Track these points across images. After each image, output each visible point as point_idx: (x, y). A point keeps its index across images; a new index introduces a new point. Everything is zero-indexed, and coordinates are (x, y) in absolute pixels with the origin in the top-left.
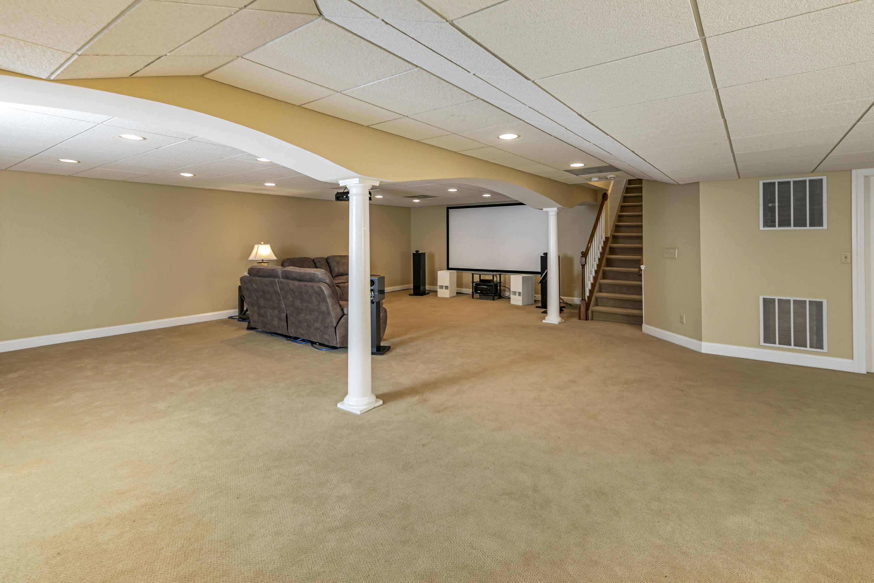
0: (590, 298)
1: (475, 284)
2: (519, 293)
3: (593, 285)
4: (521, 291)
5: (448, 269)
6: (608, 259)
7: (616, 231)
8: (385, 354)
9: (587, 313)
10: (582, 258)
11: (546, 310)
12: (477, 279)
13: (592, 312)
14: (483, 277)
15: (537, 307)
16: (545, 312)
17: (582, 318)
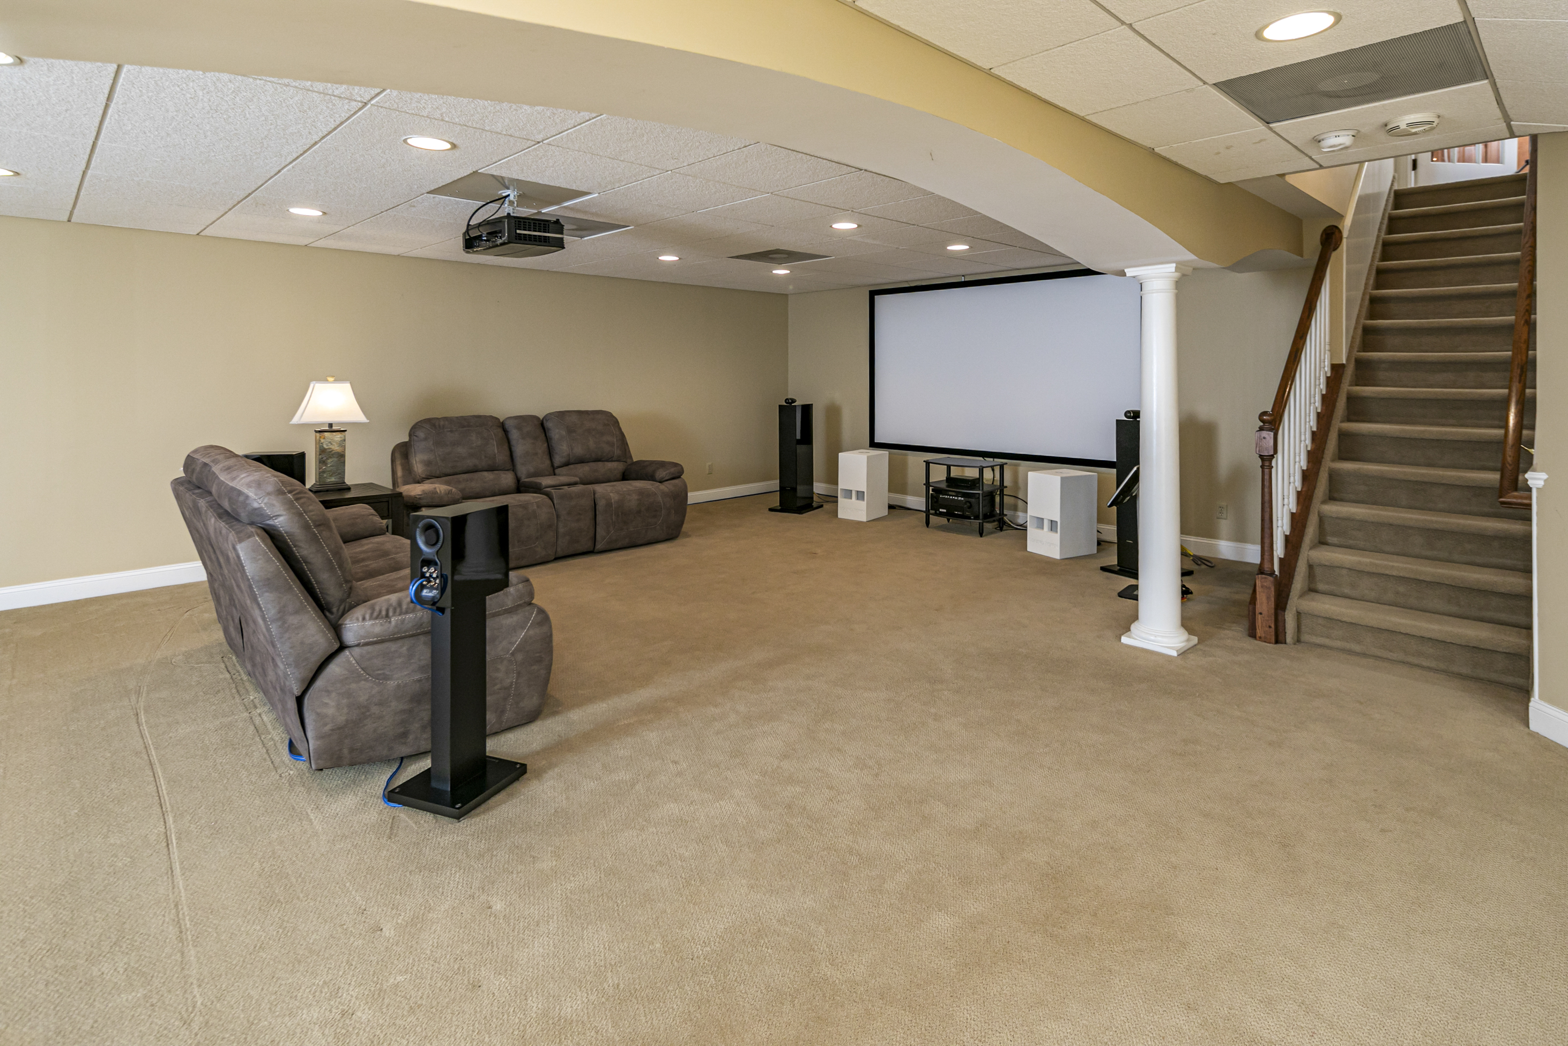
0: (1288, 564)
1: (933, 490)
2: (1053, 524)
3: (1298, 521)
4: (1057, 518)
5: (873, 444)
6: (1343, 436)
7: (1365, 347)
8: (469, 815)
9: (1280, 618)
10: (1264, 433)
11: (1132, 582)
12: (938, 475)
13: (1299, 614)
14: (955, 473)
15: (1104, 569)
16: (1131, 594)
17: (1259, 633)
